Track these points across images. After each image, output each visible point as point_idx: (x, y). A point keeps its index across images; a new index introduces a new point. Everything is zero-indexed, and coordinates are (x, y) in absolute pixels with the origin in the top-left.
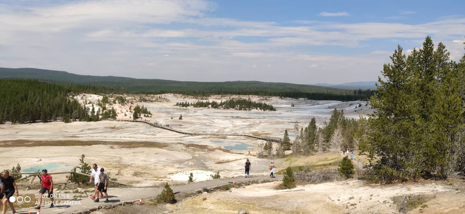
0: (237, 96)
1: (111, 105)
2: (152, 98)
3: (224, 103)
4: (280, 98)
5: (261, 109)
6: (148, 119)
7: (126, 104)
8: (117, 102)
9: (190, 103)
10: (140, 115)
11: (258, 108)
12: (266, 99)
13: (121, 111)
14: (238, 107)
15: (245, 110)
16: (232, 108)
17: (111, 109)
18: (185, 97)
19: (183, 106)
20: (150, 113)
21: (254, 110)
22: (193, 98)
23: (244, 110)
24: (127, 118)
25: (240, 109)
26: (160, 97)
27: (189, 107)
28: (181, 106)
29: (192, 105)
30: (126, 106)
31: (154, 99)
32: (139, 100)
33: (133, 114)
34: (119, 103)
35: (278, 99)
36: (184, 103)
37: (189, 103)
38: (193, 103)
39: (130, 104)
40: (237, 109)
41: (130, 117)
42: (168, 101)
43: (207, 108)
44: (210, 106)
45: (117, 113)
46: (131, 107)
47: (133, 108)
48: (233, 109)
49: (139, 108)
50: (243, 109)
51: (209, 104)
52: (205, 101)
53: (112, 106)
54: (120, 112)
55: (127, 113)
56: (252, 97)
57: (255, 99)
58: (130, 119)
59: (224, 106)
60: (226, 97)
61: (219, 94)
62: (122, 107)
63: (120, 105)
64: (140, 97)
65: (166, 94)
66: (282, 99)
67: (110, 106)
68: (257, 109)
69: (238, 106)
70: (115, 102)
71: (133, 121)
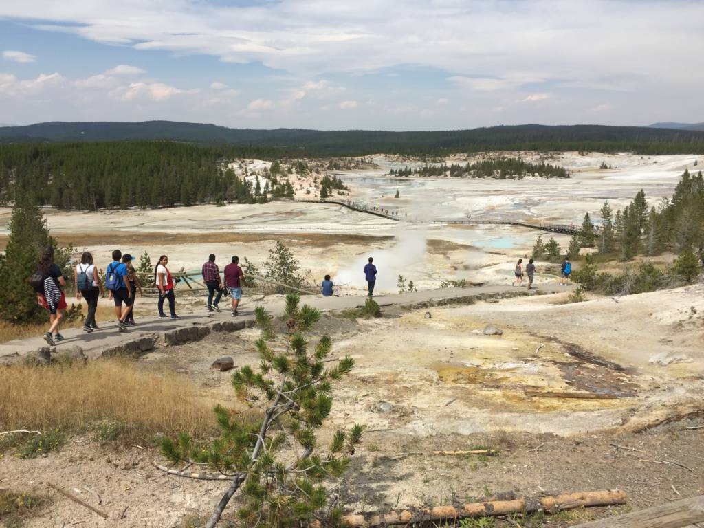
0: (497, 154)
1: (285, 176)
2: (350, 162)
3: (474, 167)
4: (579, 153)
5: (541, 176)
6: (342, 198)
7: (309, 174)
8: (294, 170)
9: (413, 170)
10: (331, 192)
11: (536, 174)
12: (552, 158)
13: (301, 186)
14: (498, 173)
15: (511, 178)
16: (488, 176)
17: (285, 183)
18: (405, 160)
19: (401, 175)
20: (346, 189)
21: (528, 178)
22: (419, 160)
23: (509, 178)
24: (311, 197)
25: (503, 177)
26: (362, 161)
27: (410, 177)
28: (397, 175)
29: (416, 172)
30: (308, 177)
31: (353, 165)
32: (328, 167)
33: (320, 190)
34: (298, 173)
35: (574, 157)
36: (403, 170)
37: (410, 169)
38: (418, 169)
39: (314, 174)
40: (495, 178)
41: (316, 196)
42: (375, 167)
43: (442, 176)
44: (448, 173)
45: (294, 189)
46: (316, 178)
47: (319, 181)
48: (490, 177)
49: (329, 180)
50: (507, 177)
51: (446, 169)
52: (438, 165)
53: (286, 178)
54: (299, 187)
55: (310, 189)
56: (526, 154)
57: (531, 158)
58: (316, 199)
59: (472, 172)
60: (477, 157)
61: (463, 152)
62: (303, 178)
63: (299, 176)
64: (331, 162)
65: (373, 155)
66: (583, 155)
67: (284, 178)
68: (533, 176)
69: (500, 171)
70: (290, 172)
71: (321, 202)
